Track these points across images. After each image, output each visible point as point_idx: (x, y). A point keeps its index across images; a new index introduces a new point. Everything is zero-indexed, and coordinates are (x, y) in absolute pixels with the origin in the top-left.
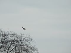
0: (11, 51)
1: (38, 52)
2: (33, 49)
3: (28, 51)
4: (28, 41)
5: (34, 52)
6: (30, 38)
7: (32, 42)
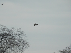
0: (2, 45)
1: (29, 46)
2: (24, 43)
3: (20, 46)
4: (19, 35)
5: (25, 47)
6: (22, 32)
7: (23, 36)
